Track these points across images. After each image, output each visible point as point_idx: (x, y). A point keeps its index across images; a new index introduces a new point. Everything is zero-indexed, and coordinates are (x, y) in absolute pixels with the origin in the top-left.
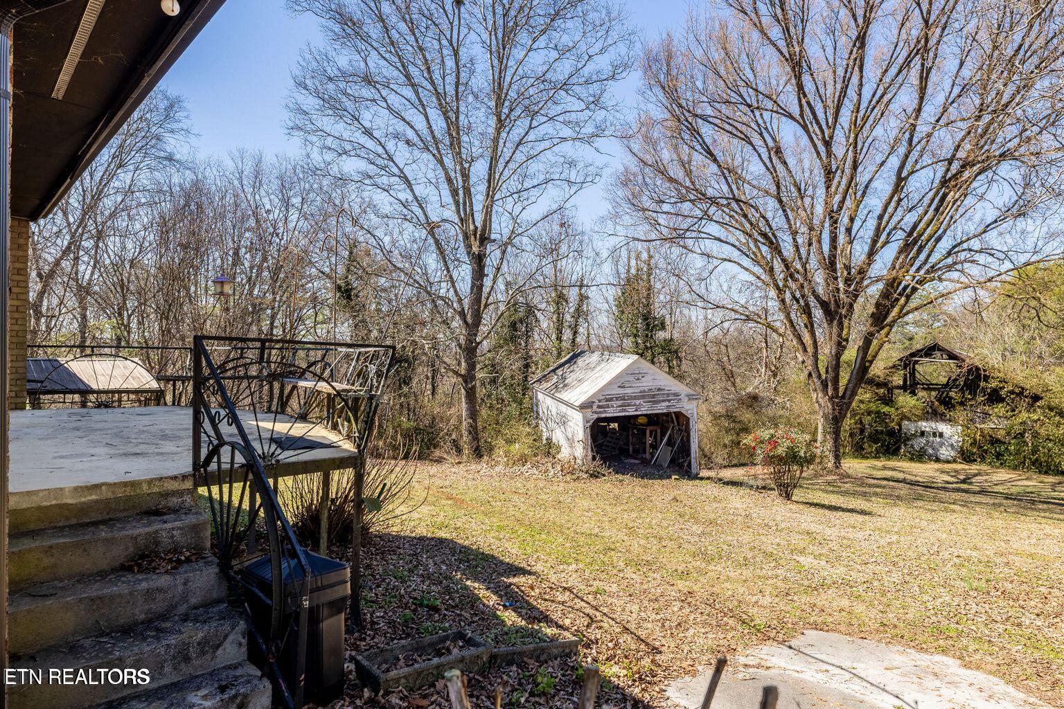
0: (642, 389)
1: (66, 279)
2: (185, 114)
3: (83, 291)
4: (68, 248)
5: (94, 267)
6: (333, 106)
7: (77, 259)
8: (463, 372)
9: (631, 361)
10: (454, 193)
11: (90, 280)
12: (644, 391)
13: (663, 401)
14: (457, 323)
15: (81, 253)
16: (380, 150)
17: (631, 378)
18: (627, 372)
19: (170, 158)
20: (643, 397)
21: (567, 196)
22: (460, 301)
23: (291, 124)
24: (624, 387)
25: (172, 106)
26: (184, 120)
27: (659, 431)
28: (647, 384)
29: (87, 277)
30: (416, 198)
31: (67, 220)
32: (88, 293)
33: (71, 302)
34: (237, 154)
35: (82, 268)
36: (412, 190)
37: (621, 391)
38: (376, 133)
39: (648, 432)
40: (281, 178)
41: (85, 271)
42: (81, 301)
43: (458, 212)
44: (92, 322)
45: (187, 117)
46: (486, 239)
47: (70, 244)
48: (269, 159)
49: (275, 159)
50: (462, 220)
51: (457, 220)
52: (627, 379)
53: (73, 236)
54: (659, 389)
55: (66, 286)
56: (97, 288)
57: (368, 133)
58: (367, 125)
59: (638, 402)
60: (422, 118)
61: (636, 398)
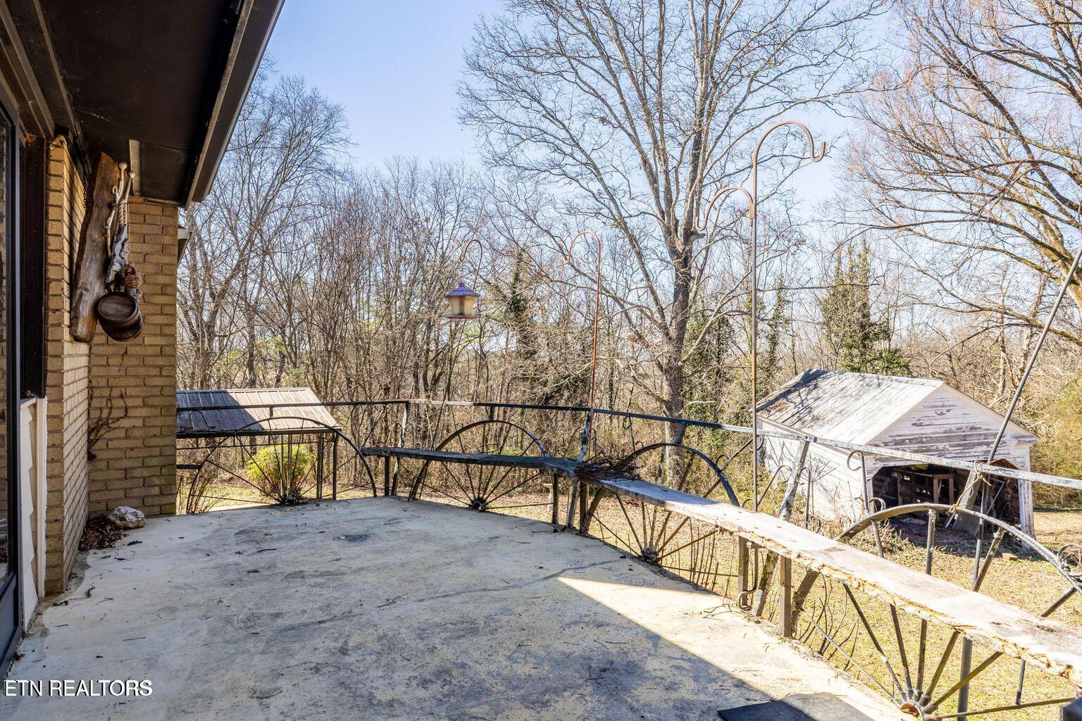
0: (947, 427)
1: (235, 298)
2: (344, 123)
3: (252, 311)
4: (238, 265)
5: (261, 286)
6: (510, 89)
7: (245, 276)
8: (666, 398)
9: (931, 389)
10: (653, 180)
11: (257, 299)
12: (950, 431)
13: (979, 444)
14: (657, 338)
15: (249, 271)
16: (563, 134)
17: (931, 413)
18: (925, 404)
19: (329, 171)
20: (949, 439)
21: (781, 179)
22: (661, 310)
23: (463, 113)
24: (921, 425)
25: (331, 115)
26: (343, 130)
27: (951, 481)
28: (954, 420)
29: (255, 295)
30: (606, 188)
31: (236, 237)
32: (256, 311)
33: (241, 320)
34: (393, 162)
35: (250, 286)
36: (601, 180)
37: (917, 430)
38: (559, 116)
39: (935, 482)
40: (435, 185)
41: (253, 287)
42: (250, 319)
43: (658, 204)
44: (259, 341)
45: (346, 127)
46: (693, 233)
47: (239, 262)
48: (424, 165)
49: (429, 165)
50: (662, 213)
51: (657, 212)
52: (925, 414)
53: (242, 255)
54: (972, 428)
55: (236, 305)
56: (263, 307)
57: (550, 115)
58: (549, 105)
59: (941, 446)
60: (614, 90)
61: (938, 440)
